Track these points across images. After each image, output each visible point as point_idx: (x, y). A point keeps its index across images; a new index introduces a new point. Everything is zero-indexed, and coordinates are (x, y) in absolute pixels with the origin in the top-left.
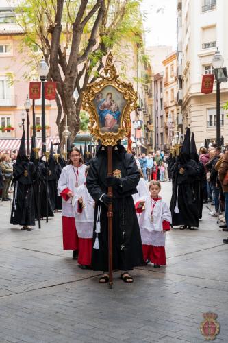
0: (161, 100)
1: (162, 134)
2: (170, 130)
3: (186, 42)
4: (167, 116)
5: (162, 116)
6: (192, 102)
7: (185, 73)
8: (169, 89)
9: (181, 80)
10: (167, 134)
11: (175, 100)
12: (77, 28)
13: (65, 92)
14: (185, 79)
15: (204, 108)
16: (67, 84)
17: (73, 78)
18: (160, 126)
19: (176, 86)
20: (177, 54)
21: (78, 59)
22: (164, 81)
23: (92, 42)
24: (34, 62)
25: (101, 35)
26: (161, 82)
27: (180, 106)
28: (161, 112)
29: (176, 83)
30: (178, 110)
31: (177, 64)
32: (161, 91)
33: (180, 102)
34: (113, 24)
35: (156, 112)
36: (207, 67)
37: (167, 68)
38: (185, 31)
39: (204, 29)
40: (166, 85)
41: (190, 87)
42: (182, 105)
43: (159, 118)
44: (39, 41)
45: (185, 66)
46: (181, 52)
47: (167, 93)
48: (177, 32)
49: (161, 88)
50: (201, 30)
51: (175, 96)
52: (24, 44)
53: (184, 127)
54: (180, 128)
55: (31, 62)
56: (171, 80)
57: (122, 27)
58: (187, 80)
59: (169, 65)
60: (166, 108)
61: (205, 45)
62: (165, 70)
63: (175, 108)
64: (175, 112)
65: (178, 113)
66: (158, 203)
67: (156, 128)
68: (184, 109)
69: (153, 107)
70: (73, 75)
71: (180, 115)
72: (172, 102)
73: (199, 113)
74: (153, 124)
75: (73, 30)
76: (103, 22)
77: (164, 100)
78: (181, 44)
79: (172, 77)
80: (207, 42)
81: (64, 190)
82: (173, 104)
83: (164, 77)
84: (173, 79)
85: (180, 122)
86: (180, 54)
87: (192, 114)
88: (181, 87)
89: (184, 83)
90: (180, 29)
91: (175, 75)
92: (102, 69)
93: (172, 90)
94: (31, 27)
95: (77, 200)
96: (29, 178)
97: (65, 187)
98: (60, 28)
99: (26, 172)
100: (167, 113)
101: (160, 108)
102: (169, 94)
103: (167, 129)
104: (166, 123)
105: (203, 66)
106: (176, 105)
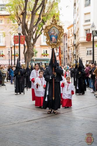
0: (67, 44)
1: (67, 58)
2: (70, 57)
3: (78, 20)
4: (69, 51)
5: (67, 51)
6: (80, 45)
7: (77, 33)
8: (70, 39)
9: (75, 36)
10: (69, 58)
11: (73, 44)
12: (33, 13)
13: (28, 40)
14: (77, 35)
15: (85, 47)
16: (29, 37)
17: (31, 34)
18: (66, 55)
19: (73, 38)
20: (73, 25)
21: (34, 26)
22: (67, 36)
23: (39, 19)
24: (14, 27)
25: (43, 16)
26: (66, 37)
27: (75, 47)
28: (66, 49)
29: (73, 37)
30: (74, 48)
31: (73, 29)
32: (66, 40)
33: (75, 45)
34: (48, 11)
35: (64, 49)
36: (87, 30)
37: (69, 31)
38: (77, 15)
39: (85, 14)
40: (69, 38)
41: (79, 39)
42: (76, 46)
43: (66, 52)
44: (16, 19)
45: (77, 30)
46: (75, 24)
47: (69, 41)
48: (74, 15)
49: (66, 39)
50: (84, 15)
51: (73, 42)
52: (10, 20)
53: (76, 56)
54: (75, 56)
55: (13, 27)
56: (71, 35)
57: (51, 13)
58: (78, 36)
59: (70, 29)
60: (69, 48)
61: (86, 21)
62: (68, 31)
63: (72, 48)
64: (72, 49)
65: (74, 50)
66: (70, 84)
67: (64, 56)
68: (76, 48)
69: (63, 47)
70: (31, 33)
71: (75, 50)
72: (71, 45)
73: (83, 50)
74: (63, 54)
75: (32, 14)
76: (44, 11)
77: (68, 44)
78: (75, 20)
79: (71, 34)
80: (86, 20)
81: (33, 79)
82: (72, 46)
83: (68, 34)
84: (72, 35)
85: (75, 54)
86: (75, 25)
87: (80, 50)
88: (75, 39)
89: (76, 37)
90: (75, 14)
91: (73, 33)
92: (43, 31)
93: (71, 40)
94: (13, 13)
95: (36, 83)
96: (20, 75)
97: (33, 78)
98: (26, 13)
99: (19, 73)
100: (69, 50)
101: (66, 48)
102: (70, 41)
103: (69, 56)
104: (68, 54)
105: (85, 30)
106: (73, 46)
